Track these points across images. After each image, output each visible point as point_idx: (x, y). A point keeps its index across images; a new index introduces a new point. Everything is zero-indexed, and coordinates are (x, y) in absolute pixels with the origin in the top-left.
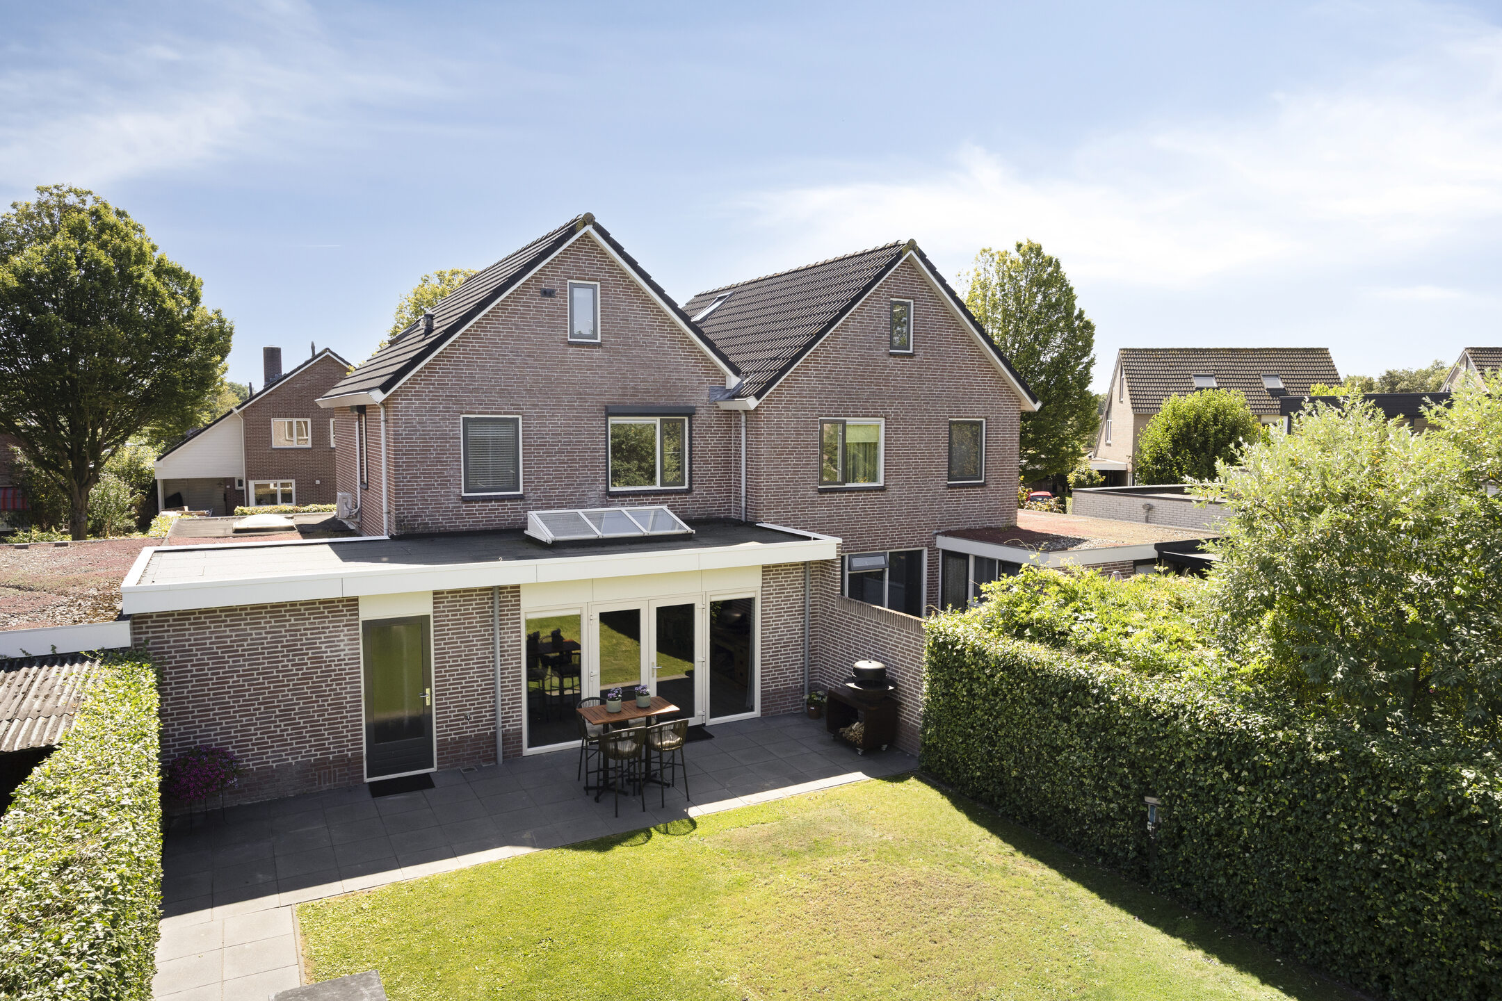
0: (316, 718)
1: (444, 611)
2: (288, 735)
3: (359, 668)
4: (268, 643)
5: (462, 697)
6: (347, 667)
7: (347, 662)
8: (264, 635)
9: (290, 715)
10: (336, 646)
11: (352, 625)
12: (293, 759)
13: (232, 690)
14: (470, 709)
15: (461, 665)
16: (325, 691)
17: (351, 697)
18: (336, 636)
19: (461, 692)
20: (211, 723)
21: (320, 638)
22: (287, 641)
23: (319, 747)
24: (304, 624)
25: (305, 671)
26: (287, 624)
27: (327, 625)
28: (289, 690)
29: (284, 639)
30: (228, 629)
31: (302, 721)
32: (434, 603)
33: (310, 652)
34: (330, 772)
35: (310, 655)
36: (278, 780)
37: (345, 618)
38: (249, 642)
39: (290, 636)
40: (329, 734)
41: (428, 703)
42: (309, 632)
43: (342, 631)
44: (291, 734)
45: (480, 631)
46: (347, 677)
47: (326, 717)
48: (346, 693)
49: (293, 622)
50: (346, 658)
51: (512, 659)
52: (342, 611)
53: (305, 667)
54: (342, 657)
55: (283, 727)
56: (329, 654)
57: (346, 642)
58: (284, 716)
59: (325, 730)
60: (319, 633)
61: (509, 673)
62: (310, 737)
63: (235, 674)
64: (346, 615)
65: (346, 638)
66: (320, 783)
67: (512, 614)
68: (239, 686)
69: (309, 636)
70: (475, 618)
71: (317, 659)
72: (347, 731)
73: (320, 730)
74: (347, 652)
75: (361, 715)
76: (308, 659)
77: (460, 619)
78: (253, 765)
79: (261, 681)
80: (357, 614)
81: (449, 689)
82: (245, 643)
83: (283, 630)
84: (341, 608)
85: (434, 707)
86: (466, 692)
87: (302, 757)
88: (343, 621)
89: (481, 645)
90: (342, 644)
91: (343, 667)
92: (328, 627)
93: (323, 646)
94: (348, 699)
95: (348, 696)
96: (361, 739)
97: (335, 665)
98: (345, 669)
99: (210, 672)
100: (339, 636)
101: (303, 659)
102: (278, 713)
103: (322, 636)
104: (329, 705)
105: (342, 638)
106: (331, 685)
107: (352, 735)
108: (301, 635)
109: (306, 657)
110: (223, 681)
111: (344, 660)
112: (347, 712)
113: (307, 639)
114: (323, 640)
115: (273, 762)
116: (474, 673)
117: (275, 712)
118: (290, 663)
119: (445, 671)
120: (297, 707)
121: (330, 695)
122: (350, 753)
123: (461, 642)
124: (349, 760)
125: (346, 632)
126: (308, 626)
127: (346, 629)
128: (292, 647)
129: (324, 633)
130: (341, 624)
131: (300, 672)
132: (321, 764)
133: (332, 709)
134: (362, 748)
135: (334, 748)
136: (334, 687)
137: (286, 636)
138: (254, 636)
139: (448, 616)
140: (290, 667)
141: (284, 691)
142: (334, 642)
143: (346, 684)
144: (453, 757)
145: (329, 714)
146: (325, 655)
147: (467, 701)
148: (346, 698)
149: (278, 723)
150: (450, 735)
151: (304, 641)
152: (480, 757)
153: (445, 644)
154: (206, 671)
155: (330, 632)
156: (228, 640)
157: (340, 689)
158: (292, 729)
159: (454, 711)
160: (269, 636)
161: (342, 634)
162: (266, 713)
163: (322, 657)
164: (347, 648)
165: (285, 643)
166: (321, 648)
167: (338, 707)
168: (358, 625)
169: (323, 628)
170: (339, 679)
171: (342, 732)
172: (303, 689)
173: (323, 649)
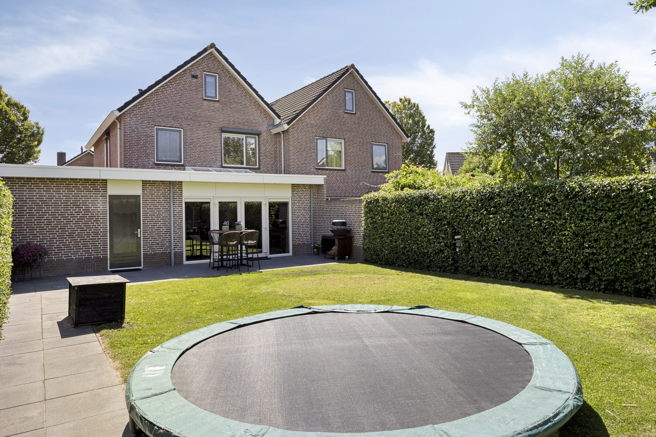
0: (86, 238)
1: (147, 194)
2: (72, 245)
3: (107, 216)
4: (63, 201)
5: (155, 234)
6: (101, 215)
7: (101, 213)
8: (62, 197)
9: (73, 235)
10: (96, 205)
11: (104, 196)
12: (74, 256)
13: (45, 221)
14: (159, 240)
15: (155, 219)
16: (90, 226)
17: (103, 230)
18: (96, 201)
19: (155, 232)
20: (35, 236)
21: (89, 201)
22: (73, 201)
23: (87, 252)
24: (81, 194)
25: (81, 215)
26: (73, 193)
27: (92, 195)
28: (73, 224)
29: (72, 200)
30: (44, 192)
31: (79, 239)
32: (143, 190)
33: (84, 207)
34: (92, 265)
35: (84, 208)
36: (67, 266)
37: (100, 193)
38: (55, 199)
39: (74, 198)
40: (92, 246)
41: (139, 236)
42: (83, 198)
43: (99, 198)
44: (74, 245)
45: (164, 205)
46: (101, 220)
47: (91, 238)
48: (100, 227)
49: (76, 192)
50: (101, 211)
51: (178, 219)
52: (99, 189)
53: (81, 214)
54: (99, 211)
55: (69, 241)
56: (93, 209)
57: (101, 204)
58: (70, 235)
59: (90, 244)
60: (88, 198)
61: (177, 225)
62: (83, 246)
63: (47, 214)
64: (101, 192)
65: (101, 202)
66: (87, 269)
67: (179, 198)
68: (49, 220)
69: (83, 199)
70: (162, 198)
71: (87, 210)
72: (101, 246)
73: (88, 244)
74: (101, 208)
75: (107, 238)
76: (83, 210)
77: (154, 198)
78: (55, 257)
79: (60, 218)
80: (106, 192)
81: (149, 230)
82: (53, 200)
83: (71, 195)
84: (99, 188)
85: (142, 238)
86: (157, 232)
87: (78, 256)
88: (99, 194)
89: (164, 211)
90: (99, 204)
91: (99, 215)
92: (93, 196)
93: (90, 204)
94: (101, 231)
95: (101, 229)
96: (107, 250)
97: (96, 214)
98: (100, 216)
99: (35, 212)
100: (98, 201)
101: (80, 210)
102: (67, 234)
103: (90, 200)
104: (92, 232)
105: (99, 202)
106: (94, 223)
107: (103, 248)
108: (79, 198)
109: (82, 209)
110: (41, 216)
111: (100, 212)
112: (101, 236)
113: (82, 201)
114: (90, 202)
115: (64, 257)
116: (161, 223)
117: (66, 233)
118: (74, 211)
119: (147, 222)
120: (77, 232)
121: (93, 228)
122: (101, 256)
123: (155, 209)
124: (101, 259)
125: (101, 199)
126: (83, 195)
127: (101, 198)
128: (75, 204)
129: (91, 198)
130: (99, 195)
131: (79, 216)
132: (88, 259)
133: (93, 234)
134: (107, 254)
135: (94, 253)
136: (95, 224)
137: (72, 198)
138: (57, 197)
139: (149, 196)
140: (74, 213)
141: (71, 224)
142: (95, 203)
143: (100, 223)
144: (150, 262)
145: (92, 237)
146: (91, 209)
147: (157, 236)
148: (100, 230)
149: (67, 239)
150: (149, 251)
151: (81, 202)
152: (163, 263)
153: (147, 209)
154: (33, 211)
155: (93, 198)
156: (45, 198)
157: (98, 225)
158: (74, 242)
159: (151, 240)
160: (64, 198)
161: (99, 200)
162: (62, 233)
163: (89, 210)
164: (101, 206)
165: (72, 202)
166: (89, 205)
167: (96, 234)
168: (106, 196)
169: (90, 196)
170: (97, 221)
171: (98, 246)
172: (80, 224)
173: (90, 206)
